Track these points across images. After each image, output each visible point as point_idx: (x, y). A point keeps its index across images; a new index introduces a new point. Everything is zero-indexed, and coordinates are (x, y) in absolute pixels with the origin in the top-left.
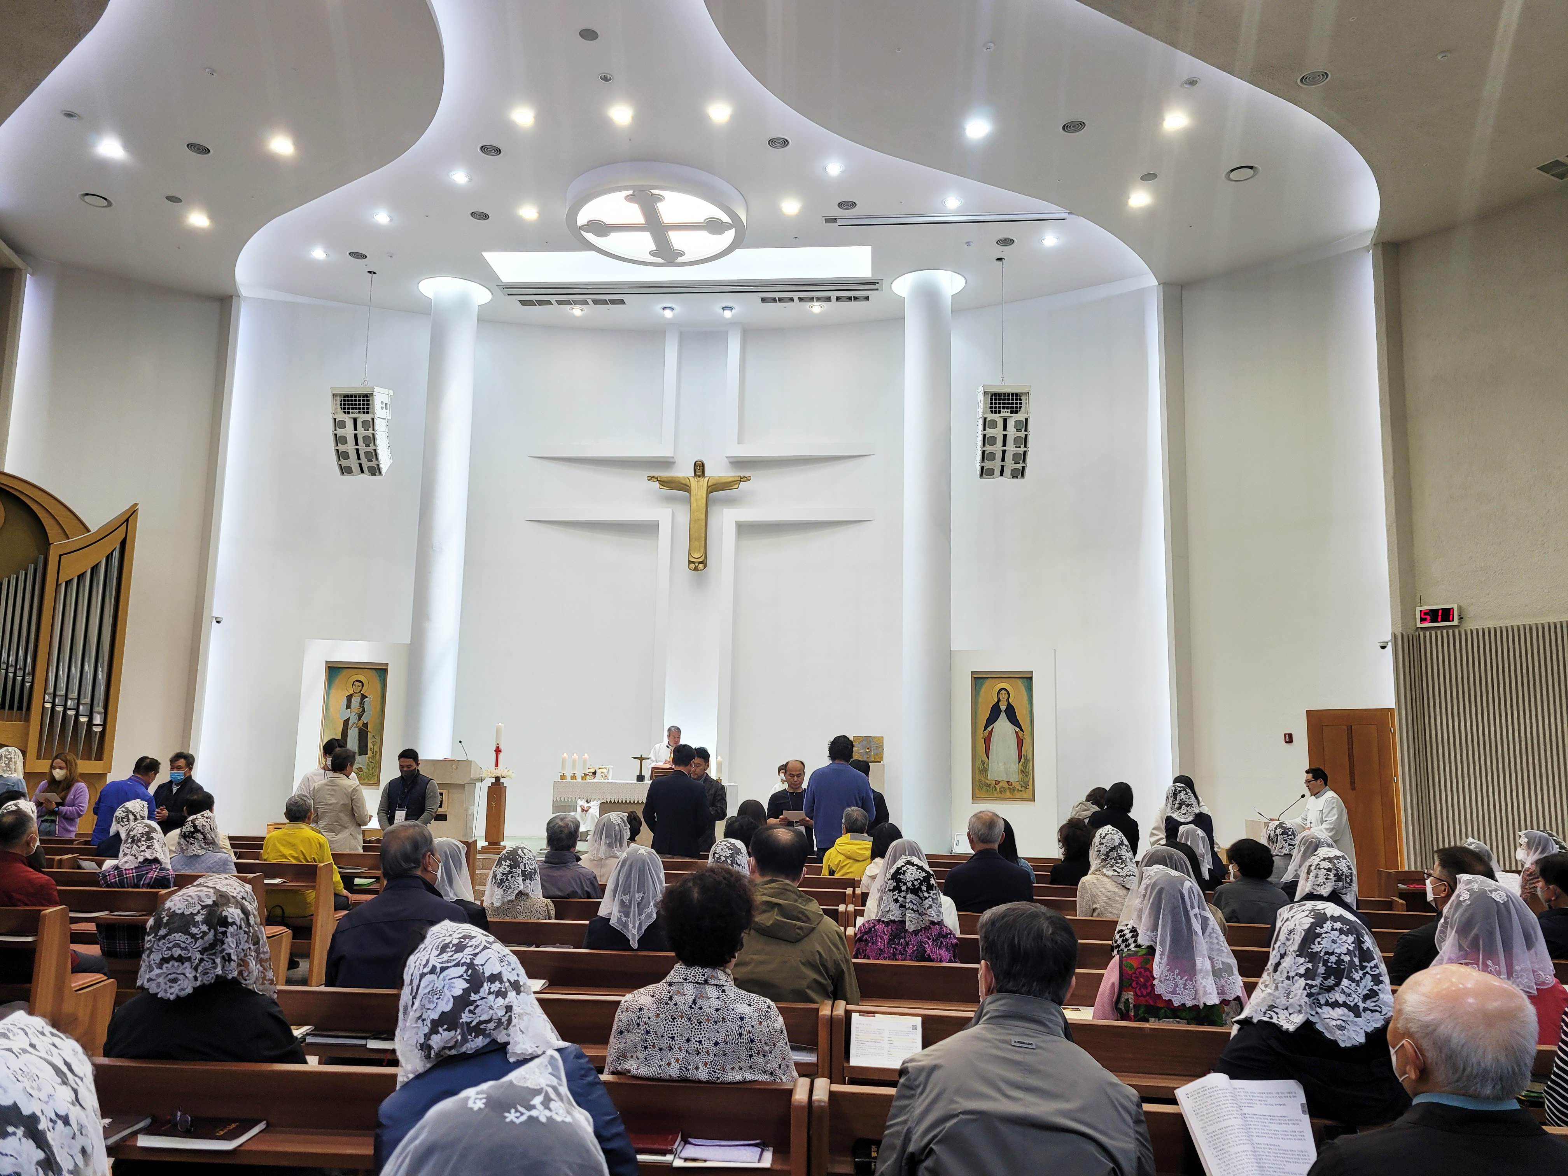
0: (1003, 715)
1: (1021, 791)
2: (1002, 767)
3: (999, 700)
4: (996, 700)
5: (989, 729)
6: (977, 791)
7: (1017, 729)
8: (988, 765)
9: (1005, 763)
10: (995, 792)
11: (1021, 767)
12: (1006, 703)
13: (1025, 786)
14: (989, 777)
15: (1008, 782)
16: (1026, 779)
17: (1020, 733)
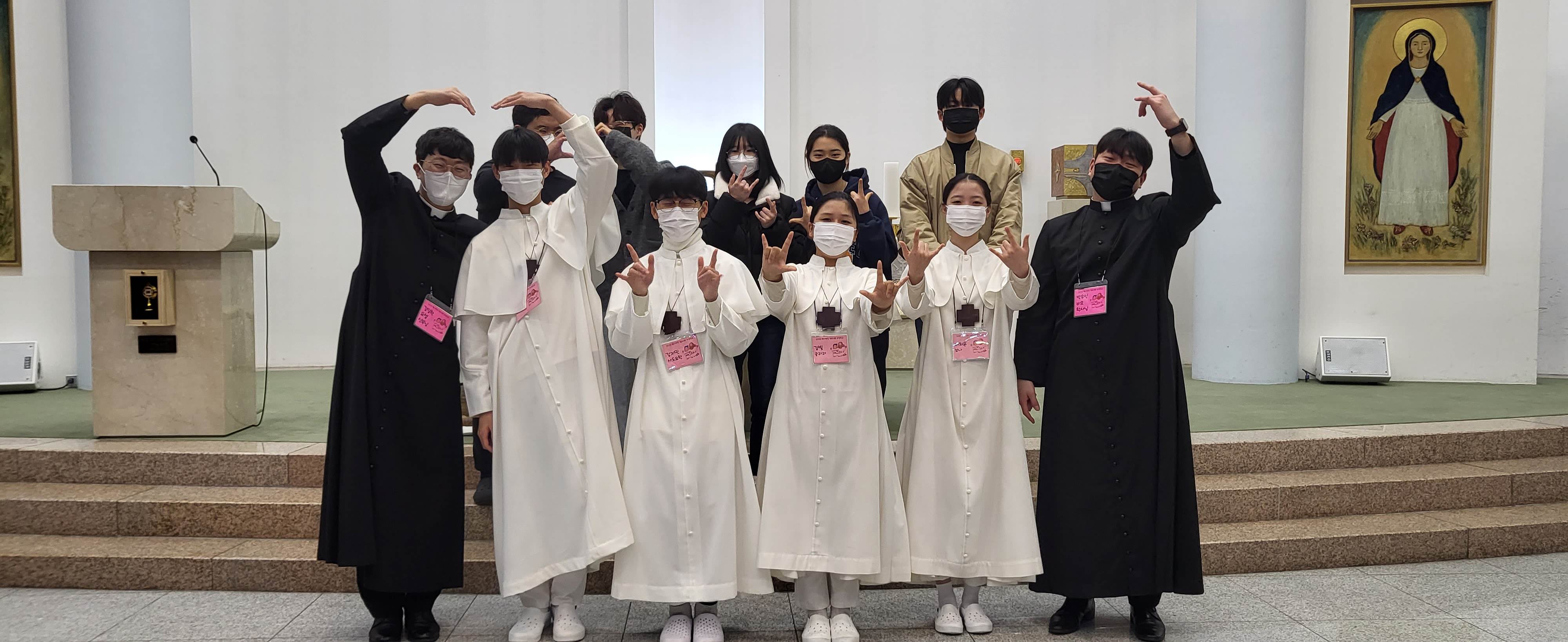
0: (1418, 88)
1: (1453, 245)
2: (1410, 196)
3: (1410, 56)
4: (1403, 56)
5: (1385, 118)
6: (1353, 248)
7: (1450, 117)
8: (1379, 193)
9: (1417, 189)
10: (1393, 250)
11: (1454, 195)
12: (1426, 62)
13: (1463, 233)
14: (1380, 219)
15: (1423, 228)
16: (1466, 221)
17: (1456, 125)
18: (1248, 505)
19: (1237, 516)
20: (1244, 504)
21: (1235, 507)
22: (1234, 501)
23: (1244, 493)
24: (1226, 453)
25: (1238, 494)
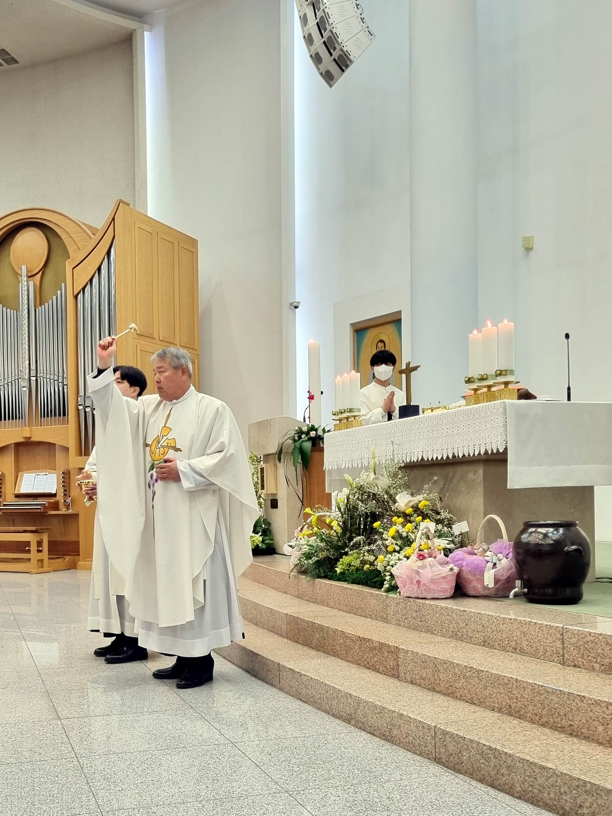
18: (595, 720)
19: (583, 730)
20: (591, 718)
21: (579, 718)
22: (578, 709)
23: (589, 702)
25: (582, 701)
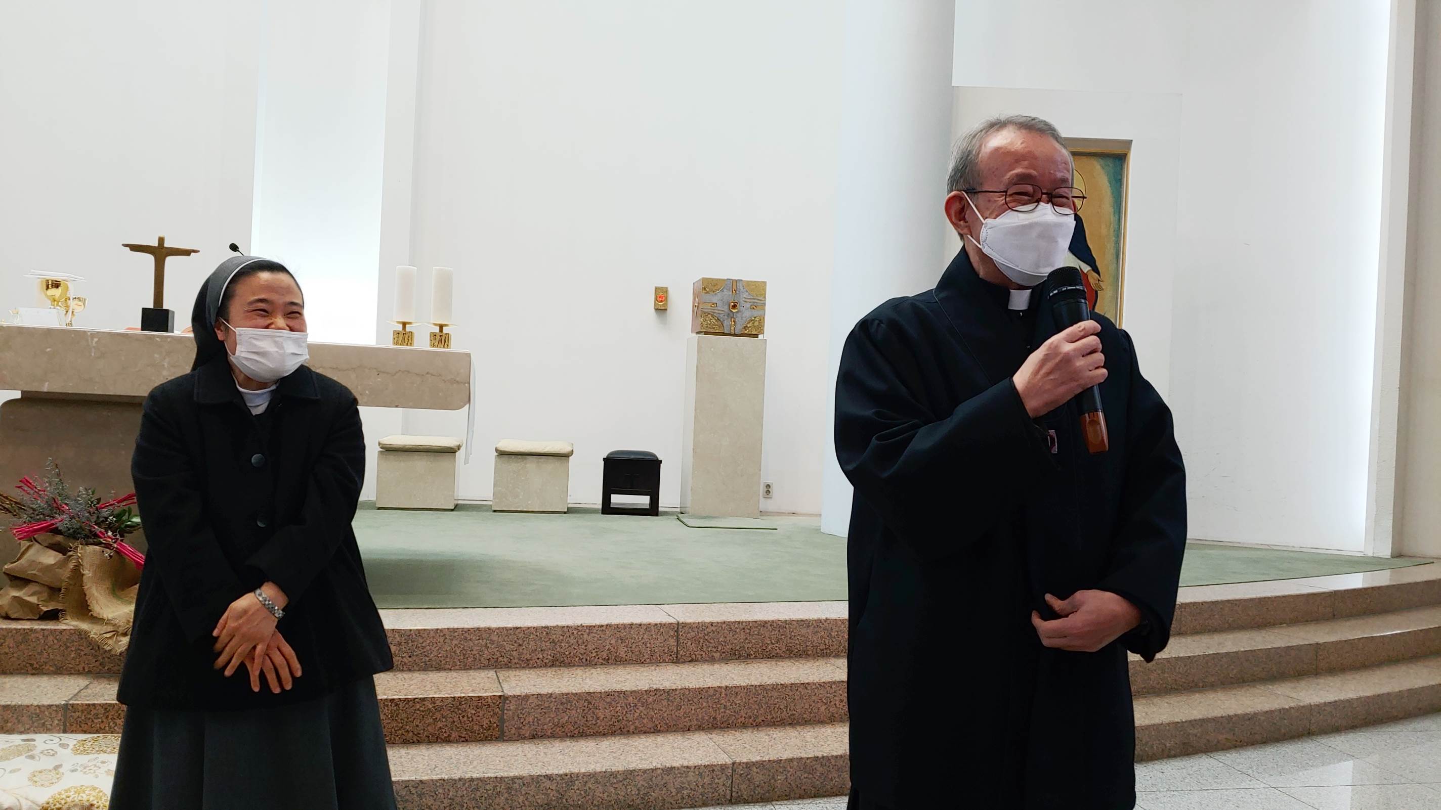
7: (1086, 267)
17: (1092, 276)
24: (804, 631)
